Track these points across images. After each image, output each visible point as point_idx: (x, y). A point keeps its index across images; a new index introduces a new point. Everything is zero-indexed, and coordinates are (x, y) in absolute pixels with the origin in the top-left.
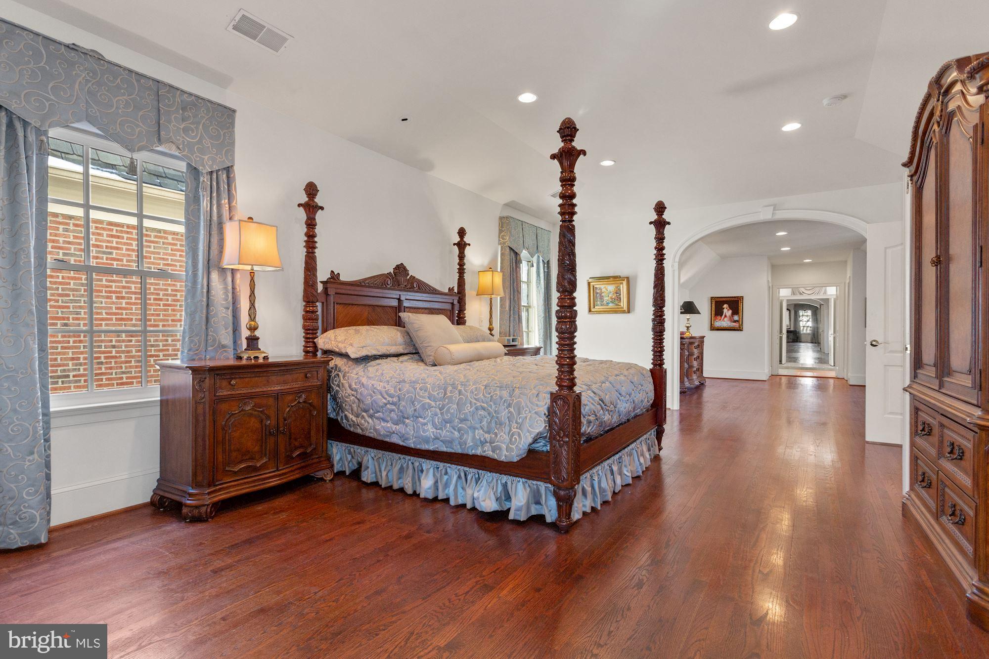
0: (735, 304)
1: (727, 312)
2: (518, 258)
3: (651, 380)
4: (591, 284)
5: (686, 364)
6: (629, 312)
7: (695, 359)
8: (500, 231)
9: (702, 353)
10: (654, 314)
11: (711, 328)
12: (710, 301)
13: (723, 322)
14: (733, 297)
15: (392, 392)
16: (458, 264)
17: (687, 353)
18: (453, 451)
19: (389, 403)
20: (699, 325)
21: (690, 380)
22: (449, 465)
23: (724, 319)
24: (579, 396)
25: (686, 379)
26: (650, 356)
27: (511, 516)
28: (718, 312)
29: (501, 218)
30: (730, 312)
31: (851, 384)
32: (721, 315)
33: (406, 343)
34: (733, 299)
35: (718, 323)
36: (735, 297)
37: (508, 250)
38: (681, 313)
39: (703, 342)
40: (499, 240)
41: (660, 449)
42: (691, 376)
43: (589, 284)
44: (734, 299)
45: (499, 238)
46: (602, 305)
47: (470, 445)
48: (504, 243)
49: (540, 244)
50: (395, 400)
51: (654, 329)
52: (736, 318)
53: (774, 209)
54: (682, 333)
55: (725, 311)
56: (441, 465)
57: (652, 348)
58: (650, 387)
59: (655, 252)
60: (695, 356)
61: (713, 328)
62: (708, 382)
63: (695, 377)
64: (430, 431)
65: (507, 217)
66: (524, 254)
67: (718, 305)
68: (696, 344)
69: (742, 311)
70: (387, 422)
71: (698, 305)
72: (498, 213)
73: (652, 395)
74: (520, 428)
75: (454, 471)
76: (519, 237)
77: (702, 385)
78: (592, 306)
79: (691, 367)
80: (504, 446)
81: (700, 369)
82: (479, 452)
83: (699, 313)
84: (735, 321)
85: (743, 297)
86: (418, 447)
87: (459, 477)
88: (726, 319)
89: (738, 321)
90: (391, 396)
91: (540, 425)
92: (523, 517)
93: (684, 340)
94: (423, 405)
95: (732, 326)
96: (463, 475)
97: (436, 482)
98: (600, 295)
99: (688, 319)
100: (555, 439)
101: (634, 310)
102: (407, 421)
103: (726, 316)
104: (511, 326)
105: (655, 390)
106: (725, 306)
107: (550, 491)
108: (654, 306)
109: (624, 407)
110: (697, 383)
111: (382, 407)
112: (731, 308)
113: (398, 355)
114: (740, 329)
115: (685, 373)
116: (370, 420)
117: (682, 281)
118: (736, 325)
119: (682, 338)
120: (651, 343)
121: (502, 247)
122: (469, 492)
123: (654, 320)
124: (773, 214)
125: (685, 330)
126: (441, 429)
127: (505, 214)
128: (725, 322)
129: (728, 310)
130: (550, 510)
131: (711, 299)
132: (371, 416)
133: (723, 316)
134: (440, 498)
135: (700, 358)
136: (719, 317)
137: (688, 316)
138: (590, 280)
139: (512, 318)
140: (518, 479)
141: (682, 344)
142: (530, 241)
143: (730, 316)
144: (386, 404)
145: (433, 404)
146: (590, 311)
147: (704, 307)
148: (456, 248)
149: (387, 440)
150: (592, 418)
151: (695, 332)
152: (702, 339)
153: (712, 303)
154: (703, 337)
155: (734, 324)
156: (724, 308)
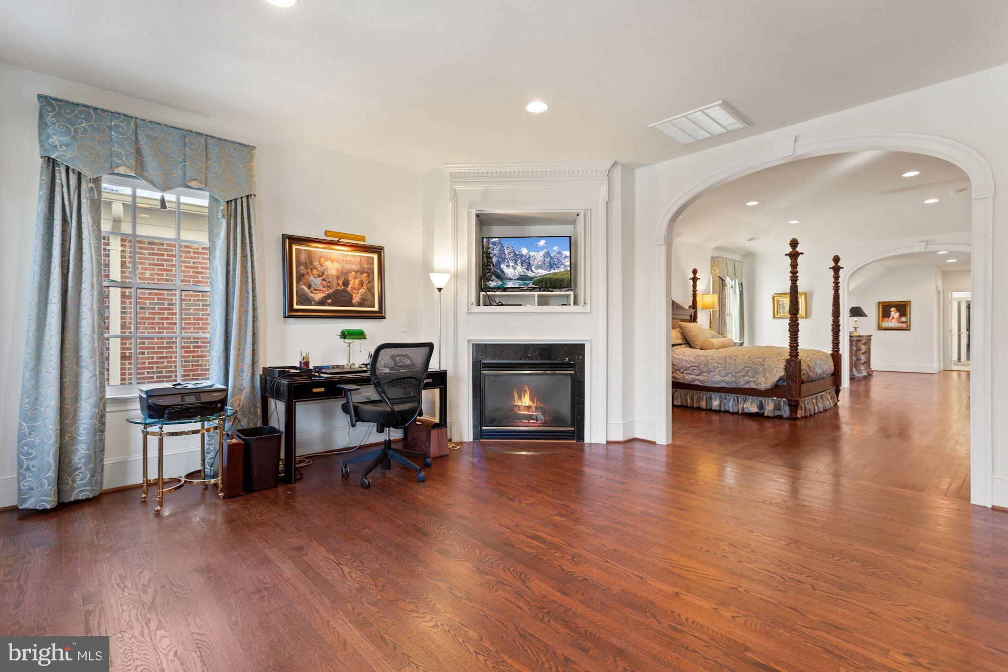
0: (903, 308)
1: (894, 314)
2: (724, 283)
3: (831, 359)
4: (775, 298)
5: (854, 357)
6: (806, 318)
7: (864, 353)
8: (712, 267)
9: (869, 349)
10: (833, 322)
11: (878, 328)
12: (877, 304)
13: (890, 323)
14: (900, 302)
15: (694, 361)
16: (693, 291)
17: (855, 348)
18: (732, 387)
19: (693, 366)
20: (867, 326)
21: (859, 371)
22: (728, 394)
23: (891, 320)
24: (800, 362)
25: (854, 369)
26: (831, 346)
27: (765, 415)
29: (713, 258)
30: (898, 314)
32: (889, 317)
33: (682, 339)
34: (899, 303)
35: (885, 324)
36: (902, 302)
37: (718, 278)
38: (850, 316)
39: (870, 340)
40: (711, 272)
41: (838, 401)
42: (859, 367)
43: (773, 298)
45: (711, 270)
46: (784, 313)
47: (742, 383)
48: (715, 274)
49: (737, 272)
50: (696, 364)
51: (833, 330)
52: (904, 319)
53: (927, 244)
54: (851, 333)
55: (893, 313)
56: (723, 395)
57: (832, 342)
58: (831, 363)
59: (833, 285)
60: (863, 351)
61: (880, 328)
62: (875, 374)
63: (862, 368)
64: (718, 378)
65: (717, 257)
66: (728, 281)
67: (885, 309)
68: (863, 342)
69: (910, 314)
70: (692, 375)
71: (865, 309)
72: (710, 254)
73: (833, 368)
74: (771, 374)
75: (731, 398)
76: (724, 270)
77: (870, 375)
78: (776, 313)
79: (859, 359)
80: (763, 383)
81: (868, 363)
82: (747, 386)
83: (866, 316)
84: (903, 322)
85: (910, 301)
86: (712, 386)
87: (734, 400)
88: (893, 321)
89: (905, 322)
90: (693, 362)
91: (781, 373)
92: (771, 415)
93: (852, 338)
94: (714, 366)
95: (900, 326)
96: (736, 399)
97: (720, 403)
98: (783, 305)
99: (856, 321)
100: (789, 379)
101: (810, 316)
102: (704, 374)
103: (893, 318)
104: (720, 327)
105: (835, 366)
106: (893, 309)
107: (786, 403)
108: (832, 316)
109: (819, 371)
110: (865, 373)
111: (689, 368)
112: (898, 310)
113: (680, 345)
114: (908, 329)
115: (854, 365)
116: (681, 375)
117: (851, 288)
118: (904, 325)
119: (851, 336)
120: (831, 338)
121: (713, 277)
122: (741, 406)
123: (832, 325)
124: (926, 247)
125: (853, 330)
126: (725, 377)
127: (715, 255)
128: (893, 323)
129: (896, 313)
130: (786, 412)
131: (879, 304)
132: (682, 373)
133: (891, 318)
134: (722, 410)
135: (868, 353)
136: (886, 319)
137: (856, 319)
138: (774, 296)
139: (720, 323)
140: (768, 398)
141: (851, 341)
142: (731, 271)
143: (897, 319)
144: (691, 367)
145: (719, 366)
146: (774, 317)
147: (872, 312)
148: (691, 281)
149: (692, 383)
150: (805, 372)
151: (862, 332)
152: (869, 338)
153: (879, 307)
154: (870, 336)
155: (902, 324)
156: (891, 311)
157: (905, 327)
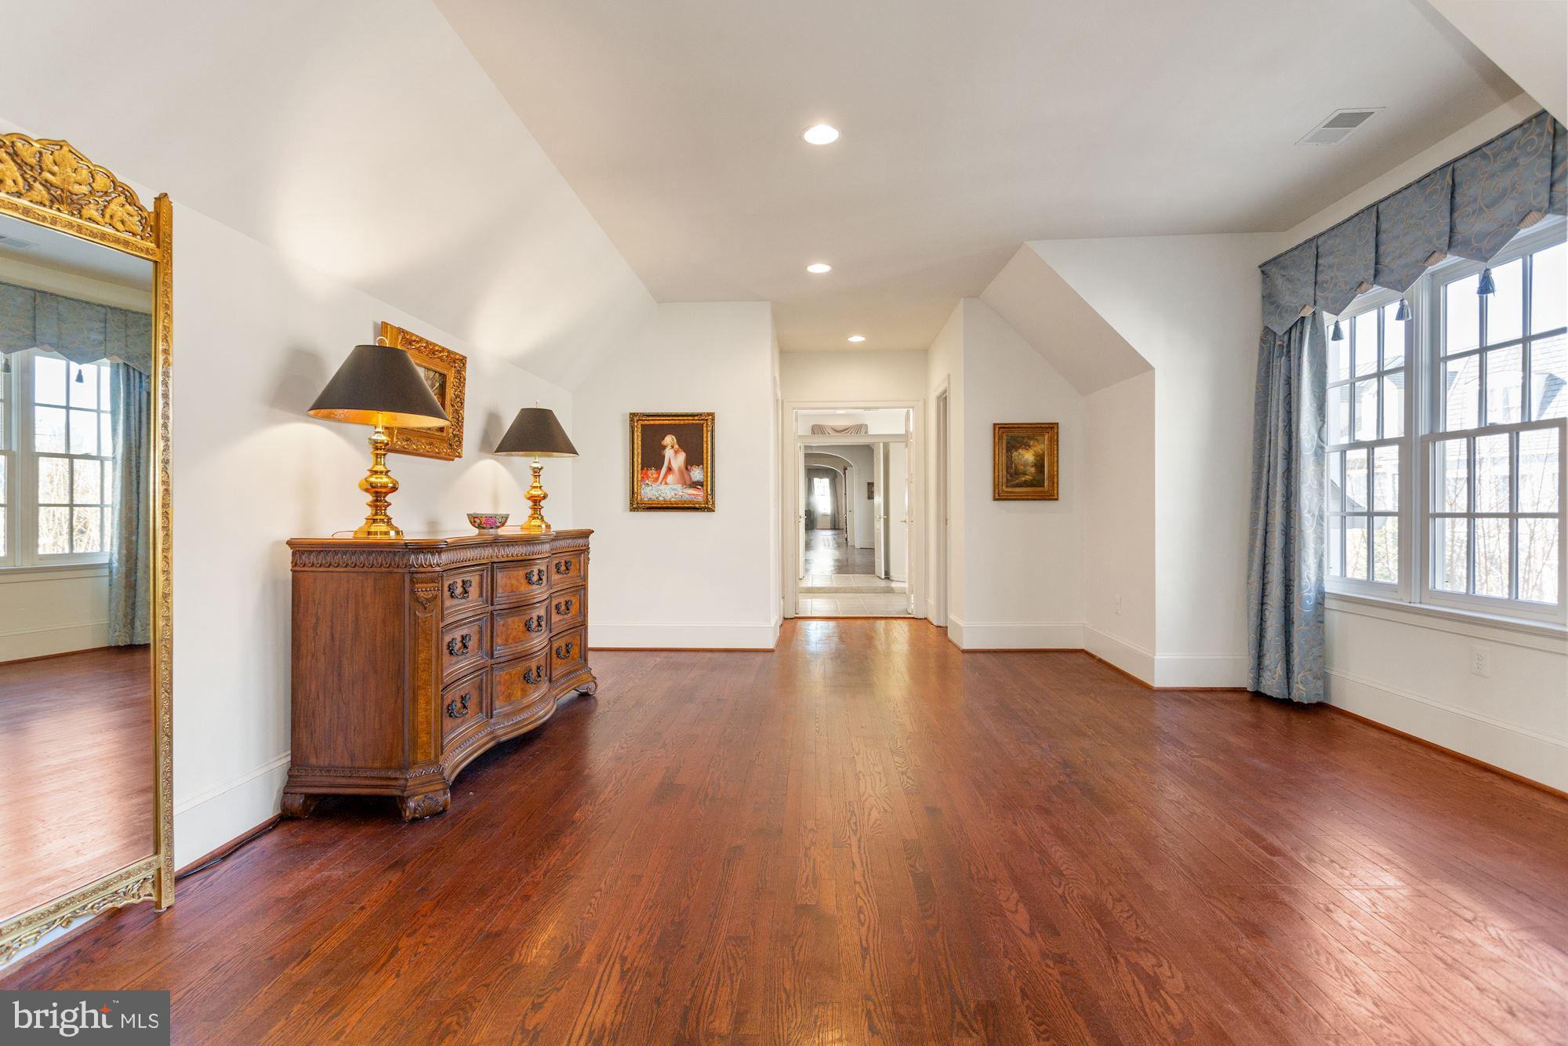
0: (694, 434)
1: (674, 457)
9: (580, 584)
11: (632, 504)
13: (663, 487)
14: (686, 415)
23: (665, 476)
28: (649, 457)
30: (682, 456)
31: (965, 647)
32: (659, 468)
34: (687, 421)
35: (651, 490)
36: (693, 415)
39: (585, 550)
44: (690, 421)
52: (697, 474)
55: (669, 453)
61: (638, 505)
67: (650, 437)
69: (713, 453)
71: (571, 427)
83: (571, 450)
84: (695, 485)
85: (712, 415)
88: (670, 478)
89: (701, 484)
95: (686, 497)
99: (537, 472)
103: (670, 469)
106: (669, 440)
112: (683, 444)
114: (707, 507)
118: (696, 495)
128: (668, 489)
129: (676, 452)
131: (632, 420)
133: (664, 470)
136: (652, 472)
137: (533, 459)
143: (680, 470)
147: (604, 444)
152: (581, 541)
153: (633, 432)
154: (586, 534)
155: (691, 491)
156: (664, 447)
157: (700, 499)
